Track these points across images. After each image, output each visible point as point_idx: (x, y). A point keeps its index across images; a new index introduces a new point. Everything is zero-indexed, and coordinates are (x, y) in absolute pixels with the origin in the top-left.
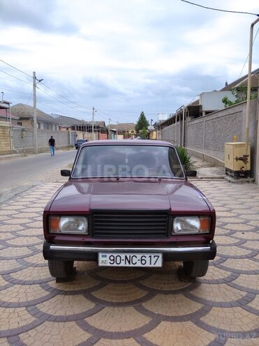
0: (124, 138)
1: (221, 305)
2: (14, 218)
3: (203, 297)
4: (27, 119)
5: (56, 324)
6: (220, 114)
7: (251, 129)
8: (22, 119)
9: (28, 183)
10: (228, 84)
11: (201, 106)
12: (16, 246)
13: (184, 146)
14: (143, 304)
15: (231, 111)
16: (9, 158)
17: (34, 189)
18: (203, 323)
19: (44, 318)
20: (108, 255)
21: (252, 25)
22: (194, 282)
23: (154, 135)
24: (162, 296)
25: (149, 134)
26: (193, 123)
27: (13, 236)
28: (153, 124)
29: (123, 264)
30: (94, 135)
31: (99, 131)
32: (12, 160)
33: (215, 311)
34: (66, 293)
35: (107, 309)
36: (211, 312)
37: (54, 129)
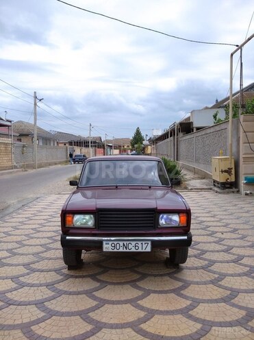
0: (120, 153)
1: (197, 283)
2: (25, 224)
3: (184, 278)
4: (27, 135)
5: (71, 296)
6: (208, 131)
7: (235, 145)
8: (21, 135)
9: (31, 196)
10: (219, 101)
11: (192, 123)
12: (31, 245)
13: (177, 160)
14: (137, 283)
15: (217, 128)
16: (11, 172)
17: (39, 200)
18: (182, 294)
19: (61, 293)
20: (110, 243)
21: (232, 55)
22: (178, 268)
23: (149, 150)
24: (152, 278)
25: (144, 148)
26: (184, 138)
27: (27, 238)
28: (148, 139)
29: (121, 250)
30: (91, 150)
31: (95, 146)
32: (14, 175)
33: (192, 287)
34: (76, 277)
35: (109, 287)
36: (190, 287)
37: (52, 145)
